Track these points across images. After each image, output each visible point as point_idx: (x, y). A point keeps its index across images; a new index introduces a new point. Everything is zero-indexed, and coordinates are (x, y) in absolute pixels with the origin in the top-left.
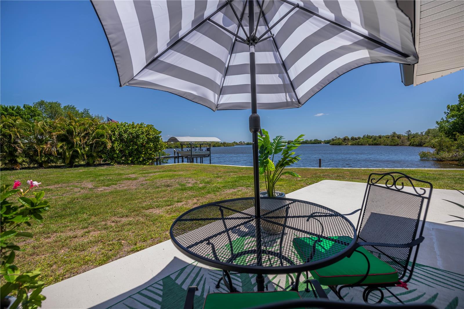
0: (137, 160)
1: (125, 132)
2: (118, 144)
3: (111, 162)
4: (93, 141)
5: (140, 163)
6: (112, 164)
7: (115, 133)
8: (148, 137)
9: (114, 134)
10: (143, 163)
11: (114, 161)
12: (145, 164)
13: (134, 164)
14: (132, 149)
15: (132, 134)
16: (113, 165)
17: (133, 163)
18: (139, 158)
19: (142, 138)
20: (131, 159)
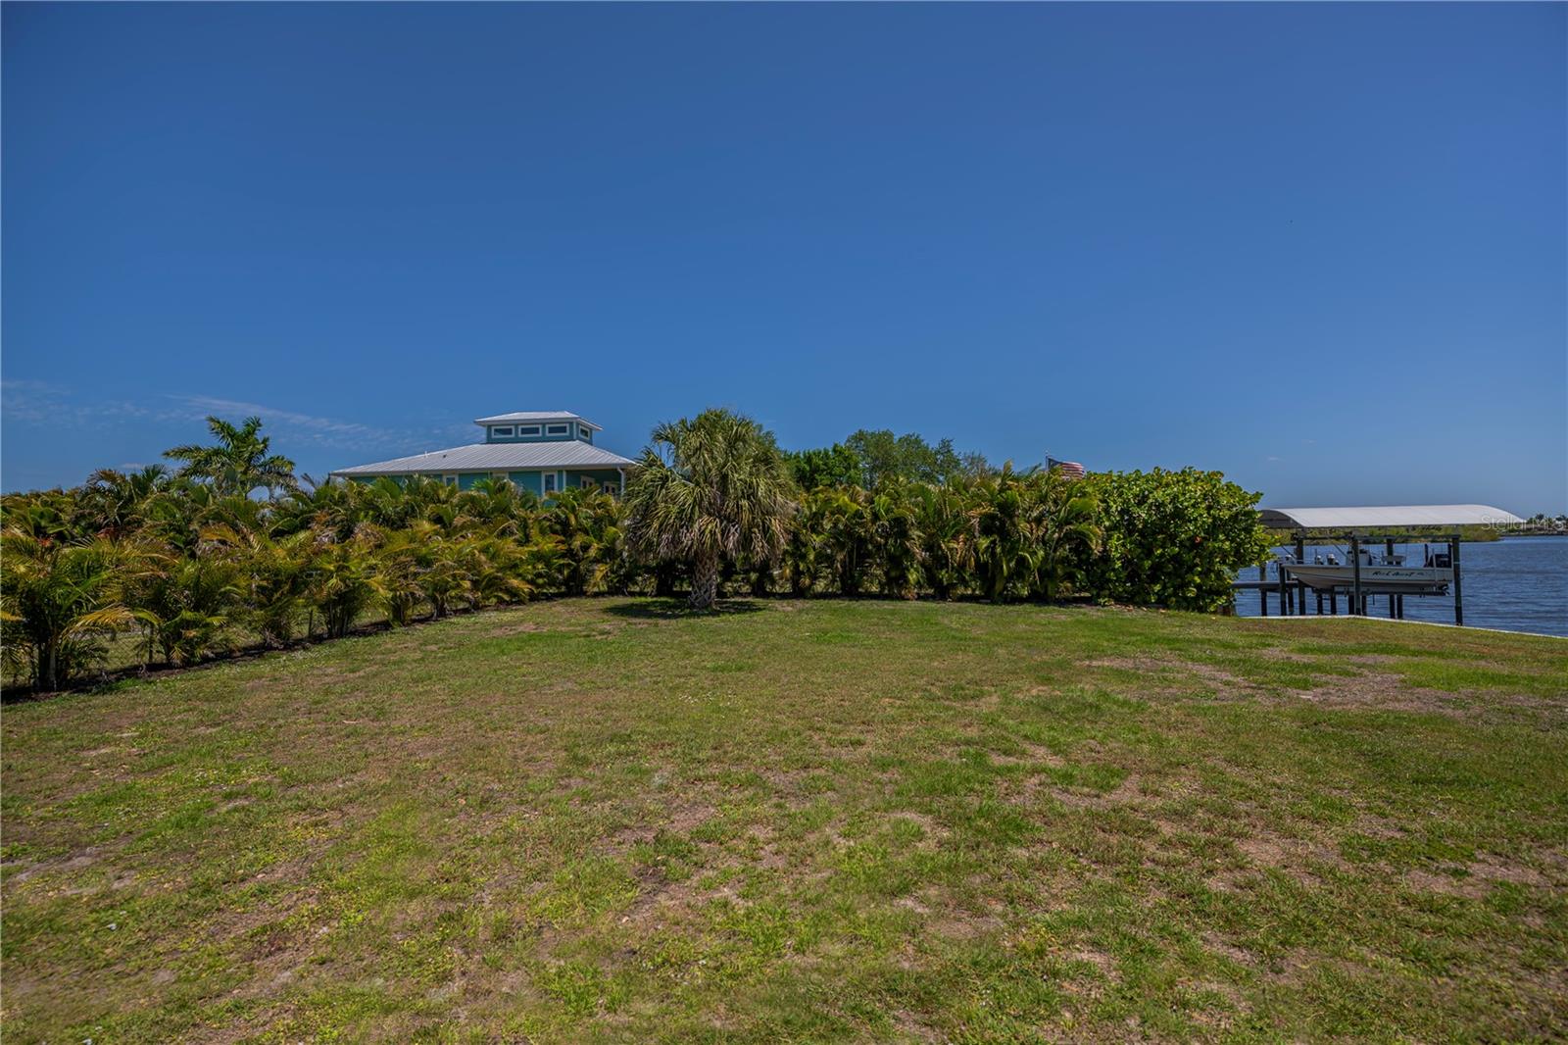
0: (1175, 594)
1: (1142, 500)
2: (1119, 539)
3: (1099, 596)
4: (1061, 530)
5: (1185, 604)
6: (1102, 601)
7: (1109, 507)
8: (1214, 517)
9: (1107, 510)
10: (1197, 605)
11: (1107, 592)
12: (1202, 610)
13: (1167, 607)
14: (1162, 555)
15: (1160, 506)
16: (1104, 606)
17: (1162, 602)
18: (1184, 585)
19: (1195, 519)
20: (1157, 588)
